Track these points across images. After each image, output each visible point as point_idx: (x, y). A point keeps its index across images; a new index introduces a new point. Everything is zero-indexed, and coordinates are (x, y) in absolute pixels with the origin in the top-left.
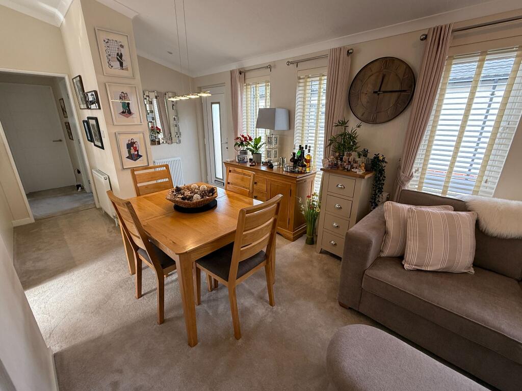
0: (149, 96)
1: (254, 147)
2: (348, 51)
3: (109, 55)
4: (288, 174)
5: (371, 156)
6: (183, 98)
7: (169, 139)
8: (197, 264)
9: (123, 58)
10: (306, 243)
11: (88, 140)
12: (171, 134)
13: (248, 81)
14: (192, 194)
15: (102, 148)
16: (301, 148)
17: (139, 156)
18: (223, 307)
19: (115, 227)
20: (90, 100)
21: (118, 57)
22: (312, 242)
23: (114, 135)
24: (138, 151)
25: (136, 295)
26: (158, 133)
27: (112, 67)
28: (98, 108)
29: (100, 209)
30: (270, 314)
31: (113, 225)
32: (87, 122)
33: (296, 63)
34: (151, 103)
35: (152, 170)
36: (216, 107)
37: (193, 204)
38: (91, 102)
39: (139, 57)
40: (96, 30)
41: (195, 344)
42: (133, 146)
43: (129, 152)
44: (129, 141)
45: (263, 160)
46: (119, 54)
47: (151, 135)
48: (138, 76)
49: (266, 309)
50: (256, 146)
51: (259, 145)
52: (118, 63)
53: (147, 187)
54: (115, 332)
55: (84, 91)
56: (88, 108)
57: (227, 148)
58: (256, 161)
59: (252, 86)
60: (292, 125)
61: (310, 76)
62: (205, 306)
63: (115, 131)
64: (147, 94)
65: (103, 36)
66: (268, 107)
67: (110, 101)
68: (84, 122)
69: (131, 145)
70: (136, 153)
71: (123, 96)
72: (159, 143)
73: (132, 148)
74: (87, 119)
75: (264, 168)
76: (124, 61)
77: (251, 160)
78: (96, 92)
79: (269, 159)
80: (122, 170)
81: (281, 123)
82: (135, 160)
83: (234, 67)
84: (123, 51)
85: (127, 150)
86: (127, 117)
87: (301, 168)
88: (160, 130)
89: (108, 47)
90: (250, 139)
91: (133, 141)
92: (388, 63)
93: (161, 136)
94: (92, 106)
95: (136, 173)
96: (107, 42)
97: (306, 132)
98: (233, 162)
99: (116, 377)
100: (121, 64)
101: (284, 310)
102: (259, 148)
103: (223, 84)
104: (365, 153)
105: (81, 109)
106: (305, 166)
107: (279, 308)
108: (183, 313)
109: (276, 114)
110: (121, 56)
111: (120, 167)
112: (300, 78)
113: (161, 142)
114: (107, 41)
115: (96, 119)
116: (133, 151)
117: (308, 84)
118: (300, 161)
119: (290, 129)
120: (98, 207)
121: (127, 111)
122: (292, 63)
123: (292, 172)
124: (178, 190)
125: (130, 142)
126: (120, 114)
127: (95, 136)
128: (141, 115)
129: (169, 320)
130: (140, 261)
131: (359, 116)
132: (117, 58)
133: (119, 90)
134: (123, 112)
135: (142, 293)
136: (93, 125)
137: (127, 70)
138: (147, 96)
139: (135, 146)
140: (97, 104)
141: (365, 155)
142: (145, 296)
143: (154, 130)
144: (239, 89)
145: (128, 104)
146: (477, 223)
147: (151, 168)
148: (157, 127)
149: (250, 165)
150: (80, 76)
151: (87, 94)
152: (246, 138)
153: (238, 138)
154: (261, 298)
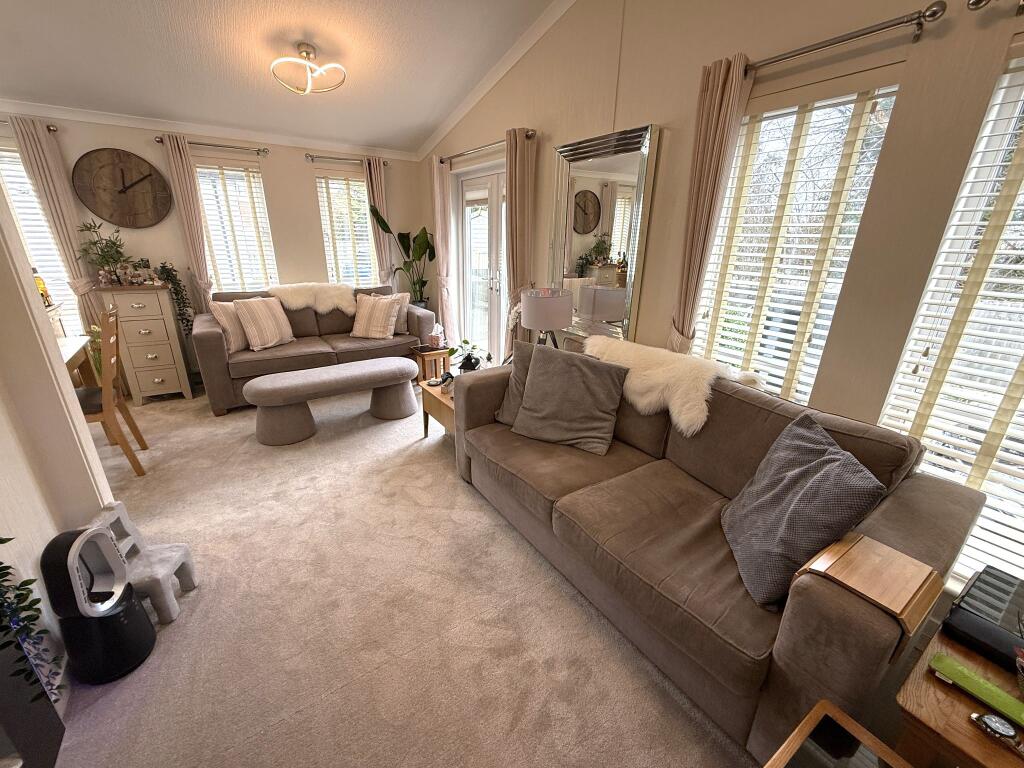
2: (48, 128)
146: (282, 304)
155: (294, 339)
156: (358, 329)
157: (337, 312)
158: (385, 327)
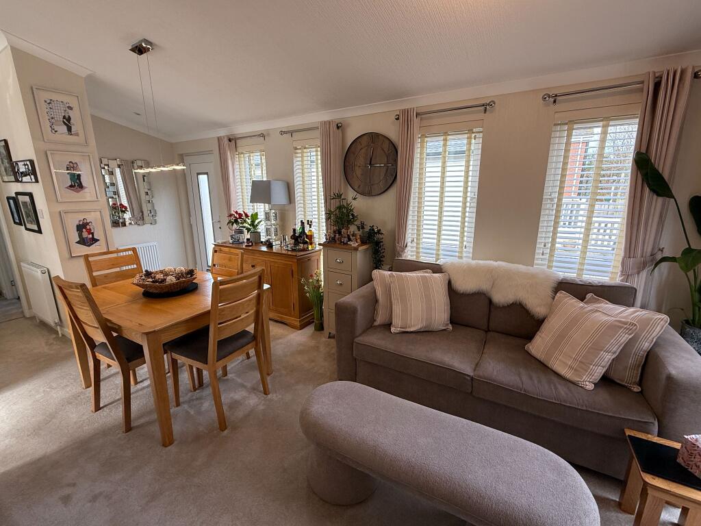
0: (108, 165)
1: (250, 225)
2: (337, 125)
3: (52, 118)
4: (290, 253)
5: (367, 229)
6: (153, 170)
7: (140, 219)
8: (173, 354)
9: (72, 121)
10: (315, 330)
11: (15, 223)
12: (142, 212)
13: (240, 150)
14: (165, 277)
15: (40, 231)
16: (302, 223)
17: (94, 240)
18: (208, 405)
19: (57, 338)
20: (21, 170)
21: (65, 120)
22: (320, 328)
23: (58, 215)
24: (93, 234)
25: (93, 408)
26: (124, 212)
27: (56, 131)
28: (34, 180)
29: (33, 318)
30: (263, 402)
31: (54, 336)
32: (15, 200)
33: (291, 133)
34: (112, 173)
35: (114, 255)
36: (203, 179)
37: (166, 286)
38: (22, 173)
39: (93, 117)
40: (34, 89)
41: (171, 443)
42: (86, 228)
43: (80, 236)
44: (80, 221)
45: (263, 239)
46: (67, 116)
47: (113, 215)
48: (92, 142)
49: (259, 399)
50: (252, 224)
51: (256, 223)
52: (65, 127)
53: (106, 276)
54: (63, 449)
55: (11, 160)
56: (17, 181)
57: (220, 228)
58: (255, 240)
59: (246, 155)
60: (292, 198)
61: (307, 146)
62: (186, 406)
63: (59, 210)
64: (105, 161)
65: (43, 96)
66: (265, 179)
67: (53, 170)
68: (8, 198)
69: (82, 227)
70: (91, 236)
71: (71, 166)
72: (124, 224)
73: (84, 230)
74: (14, 195)
75: (264, 249)
76: (74, 124)
77: (248, 240)
78: (32, 162)
79: (269, 237)
80: (69, 259)
81: (279, 195)
82: (89, 246)
83: (222, 133)
84: (71, 113)
85: (76, 234)
86: (77, 192)
87: (302, 245)
88: (126, 208)
89: (50, 108)
90: (247, 216)
91: (85, 221)
92: (374, 137)
93: (127, 216)
94: (23, 178)
95: (90, 259)
96: (49, 103)
97: (308, 206)
98: (225, 243)
99: (67, 491)
100: (69, 129)
101: (280, 396)
102: (257, 226)
103: (210, 152)
104: (362, 227)
105: (4, 182)
106: (306, 243)
107: (275, 395)
108: (156, 417)
109: (272, 187)
110: (69, 119)
111: (67, 256)
112: (296, 149)
113: (127, 223)
114: (49, 101)
115: (30, 195)
116: (85, 234)
117: (305, 155)
118: (302, 239)
119: (290, 203)
120: (28, 315)
121: (76, 183)
122: (285, 133)
123: (293, 250)
124: (148, 274)
125: (81, 223)
126: (67, 188)
127: (27, 217)
128: (97, 187)
129: (138, 427)
130: (97, 363)
131: (356, 188)
132: (64, 122)
133: (67, 159)
134: (71, 186)
135: (101, 405)
136: (24, 204)
137: (78, 136)
138: (105, 165)
139: (88, 227)
140: (32, 177)
141: (363, 228)
142: (105, 408)
143: (118, 209)
144: (229, 158)
145: (79, 176)
146: (450, 283)
147: (112, 253)
148: (121, 204)
149: (246, 246)
150: (5, 141)
151: (17, 164)
152: (240, 215)
153: (231, 215)
154: (254, 389)
155: (450, 327)
156: (538, 346)
157: (518, 308)
158: (584, 365)
